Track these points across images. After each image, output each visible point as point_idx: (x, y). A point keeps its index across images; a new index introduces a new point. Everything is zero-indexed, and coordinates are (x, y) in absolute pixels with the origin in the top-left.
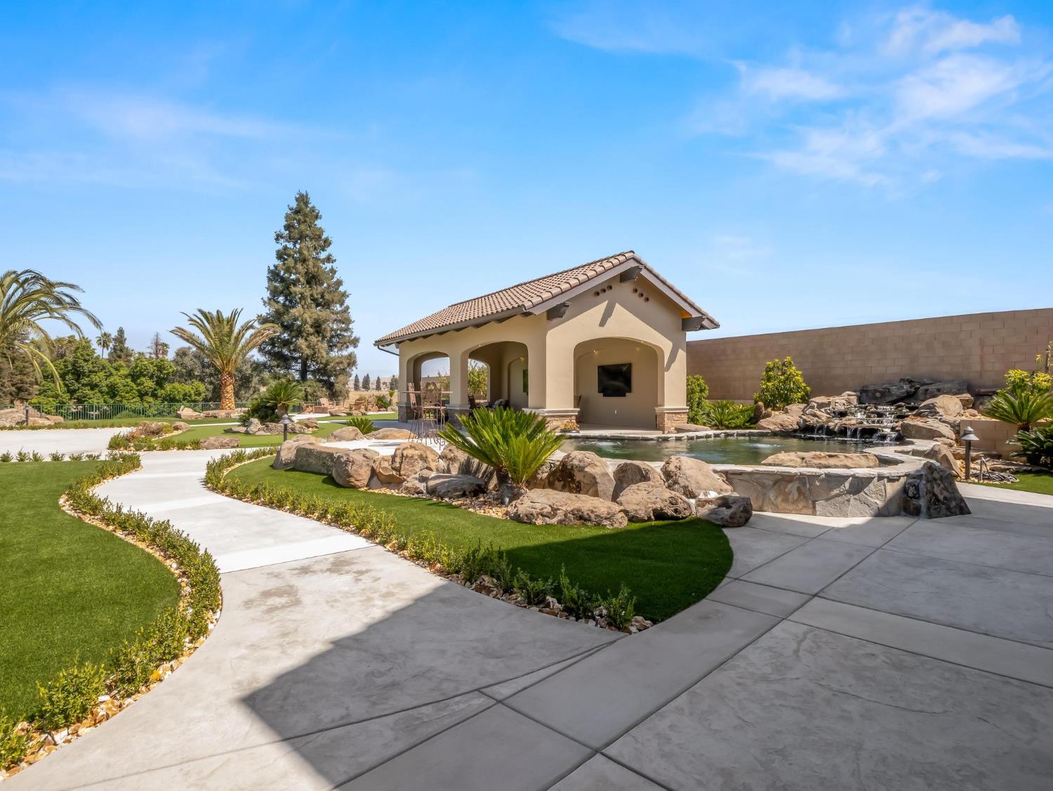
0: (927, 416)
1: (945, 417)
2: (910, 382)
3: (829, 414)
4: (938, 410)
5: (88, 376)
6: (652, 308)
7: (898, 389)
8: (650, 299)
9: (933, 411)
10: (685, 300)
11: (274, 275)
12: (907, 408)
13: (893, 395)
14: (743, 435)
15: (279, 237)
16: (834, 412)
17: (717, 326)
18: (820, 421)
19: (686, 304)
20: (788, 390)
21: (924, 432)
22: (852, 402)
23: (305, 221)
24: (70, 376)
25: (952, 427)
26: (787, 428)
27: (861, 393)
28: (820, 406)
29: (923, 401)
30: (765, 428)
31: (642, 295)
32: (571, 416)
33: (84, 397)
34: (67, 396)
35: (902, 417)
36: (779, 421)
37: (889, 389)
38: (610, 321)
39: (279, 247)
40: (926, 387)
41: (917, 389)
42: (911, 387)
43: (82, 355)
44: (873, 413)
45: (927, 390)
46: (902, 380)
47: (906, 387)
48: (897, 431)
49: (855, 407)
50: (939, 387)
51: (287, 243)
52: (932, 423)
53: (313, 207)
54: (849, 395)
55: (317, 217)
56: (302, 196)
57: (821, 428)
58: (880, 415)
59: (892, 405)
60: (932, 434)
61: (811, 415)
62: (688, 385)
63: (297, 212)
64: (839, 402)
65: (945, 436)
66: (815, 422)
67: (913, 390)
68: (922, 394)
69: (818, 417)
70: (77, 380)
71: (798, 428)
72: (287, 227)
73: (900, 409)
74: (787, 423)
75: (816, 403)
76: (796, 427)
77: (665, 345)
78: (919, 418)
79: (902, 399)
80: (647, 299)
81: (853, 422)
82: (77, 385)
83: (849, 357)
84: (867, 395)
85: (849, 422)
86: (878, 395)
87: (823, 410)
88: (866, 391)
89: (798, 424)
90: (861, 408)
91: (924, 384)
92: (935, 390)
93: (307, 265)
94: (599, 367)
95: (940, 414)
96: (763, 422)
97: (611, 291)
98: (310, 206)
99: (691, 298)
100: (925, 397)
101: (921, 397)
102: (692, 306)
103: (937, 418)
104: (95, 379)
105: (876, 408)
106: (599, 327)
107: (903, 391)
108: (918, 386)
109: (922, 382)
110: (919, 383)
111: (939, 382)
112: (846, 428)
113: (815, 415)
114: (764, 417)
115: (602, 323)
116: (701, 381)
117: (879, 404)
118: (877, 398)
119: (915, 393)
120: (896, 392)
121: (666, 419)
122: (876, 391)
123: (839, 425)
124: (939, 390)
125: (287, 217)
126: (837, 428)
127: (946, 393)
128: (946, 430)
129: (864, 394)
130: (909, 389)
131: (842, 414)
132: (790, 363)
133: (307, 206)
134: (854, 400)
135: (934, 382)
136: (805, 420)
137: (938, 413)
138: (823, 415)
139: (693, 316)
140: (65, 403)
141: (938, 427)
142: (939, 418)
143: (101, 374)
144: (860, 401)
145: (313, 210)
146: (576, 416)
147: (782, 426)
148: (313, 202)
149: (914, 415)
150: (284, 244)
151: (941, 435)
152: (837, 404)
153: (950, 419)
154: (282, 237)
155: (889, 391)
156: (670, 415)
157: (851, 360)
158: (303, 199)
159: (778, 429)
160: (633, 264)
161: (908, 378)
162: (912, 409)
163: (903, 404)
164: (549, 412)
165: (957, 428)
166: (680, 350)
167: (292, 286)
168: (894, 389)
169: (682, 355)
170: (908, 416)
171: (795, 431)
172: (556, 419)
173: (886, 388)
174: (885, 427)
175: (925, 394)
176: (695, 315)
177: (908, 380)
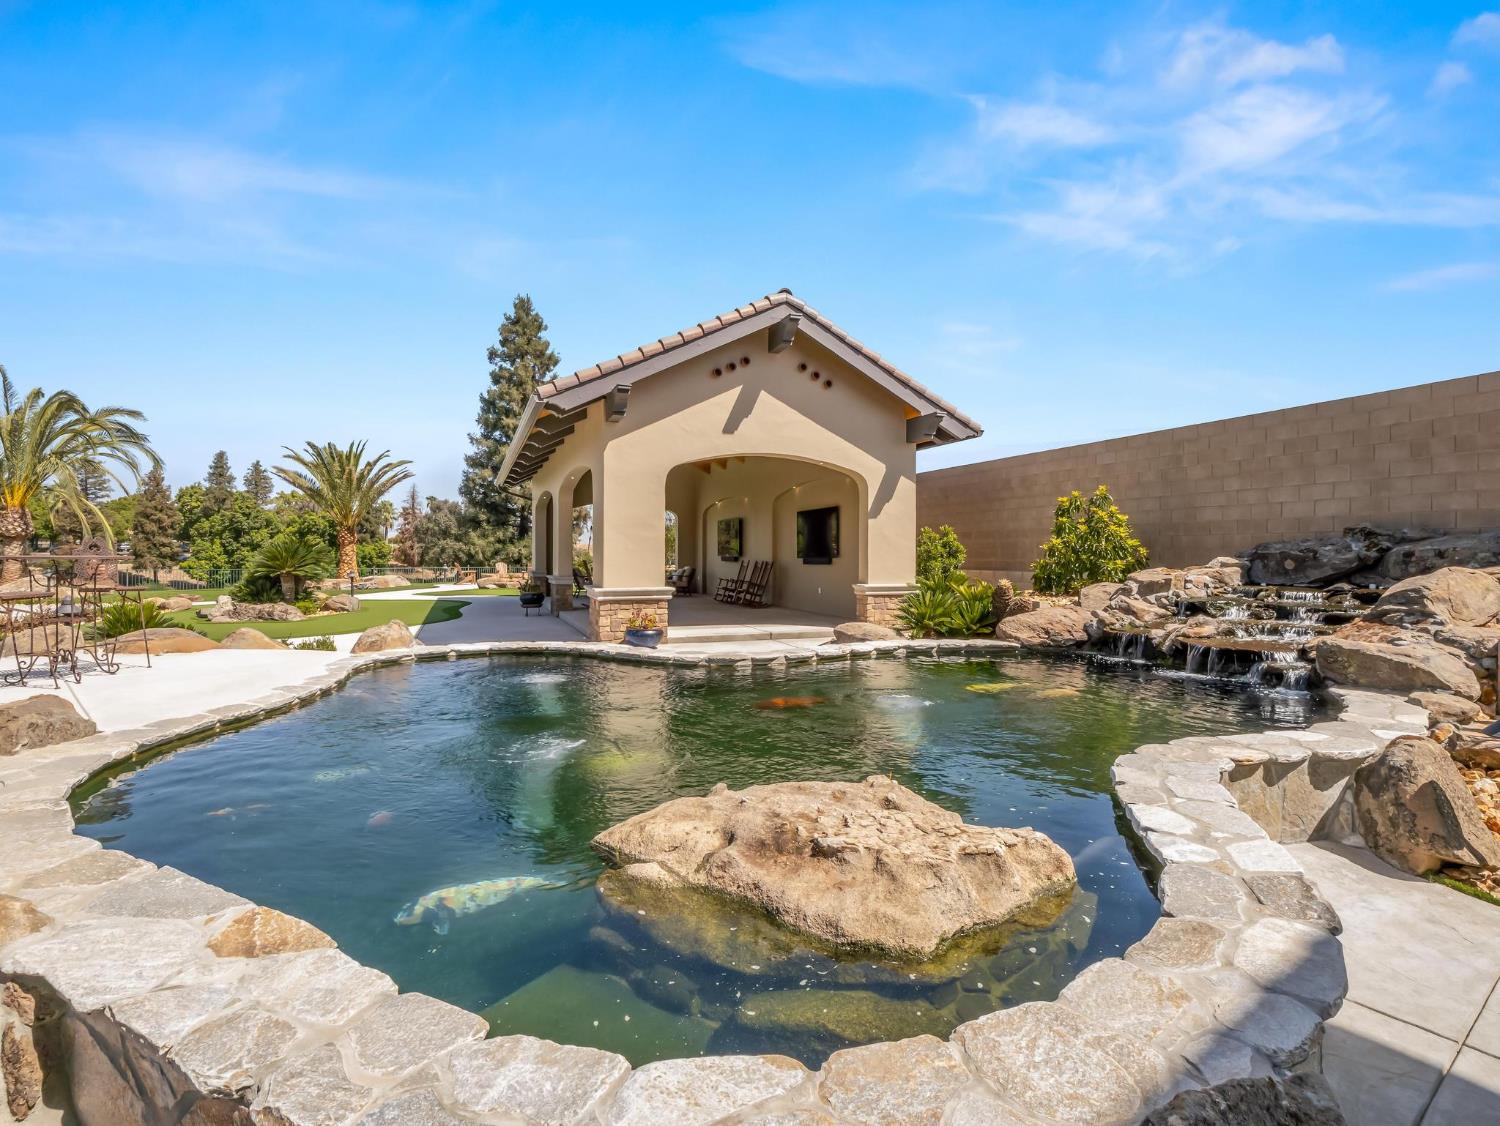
0: (1400, 623)
1: (1451, 629)
2: (1368, 534)
3: (1164, 607)
4: (1431, 607)
5: (248, 534)
6: (839, 398)
7: (1338, 552)
8: (834, 382)
9: (1416, 611)
10: (905, 384)
11: (489, 404)
12: (1356, 596)
13: (1325, 565)
14: (955, 652)
15: (492, 355)
16: (1177, 604)
17: (976, 432)
18: (1138, 622)
19: (908, 391)
20: (1094, 553)
21: (1384, 672)
22: (1227, 579)
23: (525, 333)
24: (227, 533)
25: (1471, 657)
26: (1059, 638)
27: (1251, 561)
28: (1147, 589)
29: (1398, 580)
30: (1007, 637)
31: (816, 375)
32: (657, 601)
33: (242, 560)
34: (223, 558)
35: (1334, 621)
36: (1042, 622)
37: (1315, 552)
38: (746, 425)
39: (493, 368)
40: (1407, 547)
41: (1384, 551)
42: (1368, 548)
43: (241, 508)
44: (1268, 607)
45: (1409, 555)
46: (1349, 531)
47: (1357, 547)
48: (1312, 661)
49: (1235, 591)
50: (1443, 548)
51: (502, 363)
52: (1414, 647)
53: (537, 315)
54: (1224, 565)
55: (540, 327)
56: (522, 301)
57: (1132, 641)
58: (1284, 613)
59: (1320, 588)
60: (1405, 681)
61: (1121, 609)
62: (919, 544)
63: (516, 322)
64: (1195, 582)
65: (1445, 687)
66: (1127, 628)
67: (1373, 554)
68: (1396, 563)
69: (1134, 613)
70: (236, 539)
71: (1085, 637)
72: (503, 343)
73: (1338, 598)
74: (1058, 628)
75: (1136, 581)
76: (1080, 636)
77: (870, 469)
78: (1377, 628)
79: (1346, 576)
80: (829, 384)
81: (1208, 630)
82: (235, 545)
83: (1234, 484)
84: (1265, 566)
85: (1197, 630)
86: (1289, 565)
87: (1152, 598)
88: (1263, 557)
89: (1086, 629)
90: (1247, 594)
91: (1404, 540)
92: (1432, 554)
93: (525, 390)
94: (800, 514)
95: (1439, 618)
96: (1008, 625)
97: (749, 368)
98: (533, 313)
99: (918, 380)
100: (1406, 569)
101: (1395, 571)
102: (920, 394)
103: (1427, 631)
104: (257, 537)
105: (1280, 596)
106: (723, 435)
107: (1349, 556)
108: (1385, 544)
109: (1398, 535)
110: (1390, 538)
111: (1445, 534)
112: (1185, 646)
113: (1128, 610)
114: (1013, 613)
115: (730, 428)
116: (952, 537)
117: (1291, 587)
118: (1286, 572)
119: (1379, 561)
120: (1332, 557)
121: (869, 607)
122: (1285, 556)
123: (1172, 636)
124: (1440, 554)
125: (503, 330)
126: (1167, 643)
127: (1461, 563)
128: (1452, 668)
129: (1259, 564)
130: (1364, 552)
131: (1195, 608)
132: (1105, 498)
133: (528, 314)
134: (1234, 577)
135: (1429, 534)
136: (1101, 622)
137: (1431, 615)
138: (1148, 609)
139: (923, 414)
140: (220, 568)
141: (1426, 659)
142: (1433, 629)
143: (264, 532)
144: (1249, 578)
145: (537, 318)
146: (668, 601)
147: (1047, 632)
148: (537, 308)
149: (1366, 619)
150: (499, 364)
151: (1435, 685)
152: (1189, 585)
153: (1467, 632)
154: (497, 356)
155: (1315, 558)
156: (878, 600)
157: (1238, 491)
158: (523, 305)
159: (1037, 641)
160: (782, 313)
161: (1362, 525)
162: (1368, 599)
163: (1346, 586)
164: (606, 594)
165: (1487, 662)
166: (902, 477)
167: (504, 418)
168: (1327, 553)
169: (906, 488)
170: (1348, 619)
171: (1079, 644)
172: (624, 606)
173: (1308, 550)
174: (1286, 648)
175: (1406, 563)
176: (925, 409)
177: (1362, 530)
